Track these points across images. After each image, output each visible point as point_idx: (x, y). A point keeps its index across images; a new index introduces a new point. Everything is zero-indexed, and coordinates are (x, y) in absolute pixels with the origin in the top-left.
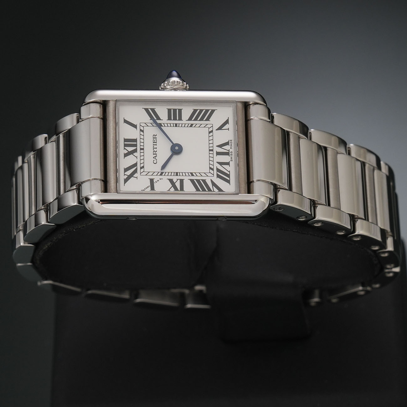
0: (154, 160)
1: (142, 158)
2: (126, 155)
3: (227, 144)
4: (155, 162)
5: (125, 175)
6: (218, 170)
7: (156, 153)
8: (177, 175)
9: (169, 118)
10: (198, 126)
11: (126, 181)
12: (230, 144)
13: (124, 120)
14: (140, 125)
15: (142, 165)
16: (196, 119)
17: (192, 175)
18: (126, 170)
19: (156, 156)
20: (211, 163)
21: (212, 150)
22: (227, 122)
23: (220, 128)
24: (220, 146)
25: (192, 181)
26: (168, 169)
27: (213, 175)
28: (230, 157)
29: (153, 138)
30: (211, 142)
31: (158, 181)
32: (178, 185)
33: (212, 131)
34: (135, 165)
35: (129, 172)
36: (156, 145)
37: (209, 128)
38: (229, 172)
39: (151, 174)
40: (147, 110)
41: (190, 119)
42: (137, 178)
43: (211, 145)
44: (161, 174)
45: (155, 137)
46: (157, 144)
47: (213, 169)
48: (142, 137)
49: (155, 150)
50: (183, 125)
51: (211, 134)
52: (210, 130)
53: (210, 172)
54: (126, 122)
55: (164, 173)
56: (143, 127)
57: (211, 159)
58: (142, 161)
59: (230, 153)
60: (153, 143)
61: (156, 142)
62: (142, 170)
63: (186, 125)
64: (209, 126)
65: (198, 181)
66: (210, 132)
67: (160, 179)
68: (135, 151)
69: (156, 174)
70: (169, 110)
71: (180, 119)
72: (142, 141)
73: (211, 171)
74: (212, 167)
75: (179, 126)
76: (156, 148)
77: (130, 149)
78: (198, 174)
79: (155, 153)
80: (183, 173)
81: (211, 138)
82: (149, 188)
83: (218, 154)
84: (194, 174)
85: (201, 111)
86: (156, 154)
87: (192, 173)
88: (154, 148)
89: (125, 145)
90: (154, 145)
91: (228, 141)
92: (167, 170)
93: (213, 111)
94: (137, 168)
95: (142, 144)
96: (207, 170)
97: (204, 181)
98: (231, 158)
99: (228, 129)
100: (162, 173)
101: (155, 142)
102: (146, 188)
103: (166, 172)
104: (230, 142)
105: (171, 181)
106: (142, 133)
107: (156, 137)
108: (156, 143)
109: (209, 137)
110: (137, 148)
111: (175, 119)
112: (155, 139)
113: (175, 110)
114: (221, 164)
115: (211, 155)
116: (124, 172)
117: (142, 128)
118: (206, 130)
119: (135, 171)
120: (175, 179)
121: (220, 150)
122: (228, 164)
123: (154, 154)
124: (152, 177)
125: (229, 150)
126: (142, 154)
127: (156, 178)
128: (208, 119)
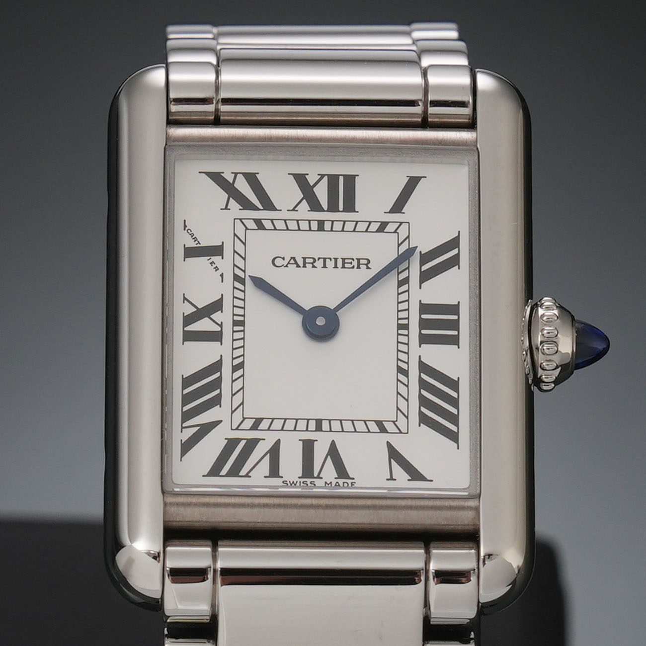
0: (283, 259)
1: (292, 225)
2: (301, 179)
3: (342, 472)
4: (278, 262)
5: (236, 174)
6: (252, 444)
7: (307, 265)
8: (236, 323)
9: (424, 308)
10: (403, 390)
11: (217, 178)
12: (341, 481)
13: (419, 179)
14: (401, 223)
15: (267, 224)
16: (423, 384)
17: (235, 368)
18: (252, 179)
19: (298, 266)
20: (277, 424)
21: (319, 428)
22: (415, 475)
23: (394, 454)
24: (333, 452)
25: (217, 366)
26: (254, 298)
27: (237, 429)
28: (296, 479)
29: (358, 260)
30: (348, 426)
31: (217, 269)
32: (204, 325)
33: (383, 430)
34: (268, 205)
35: (243, 186)
36: (336, 267)
37: (394, 422)
38: (247, 476)
39: (240, 248)
40: (454, 243)
41: (424, 368)
42: (226, 208)
43: (336, 426)
44: (236, 278)
45: (362, 263)
46: (339, 270)
47: (255, 427)
48: (362, 227)
49: (319, 264)
50: (403, 348)
51: (373, 427)
52: (389, 427)
53: (244, 419)
54: (413, 183)
55: (241, 287)
56: (395, 232)
57: (290, 425)
58: (280, 225)
59: (309, 480)
60: (343, 260)
61: (346, 265)
62: (251, 225)
63: (403, 357)
64: (402, 422)
65: (217, 383)
66: (380, 424)
67: (222, 275)
68: (315, 206)
69: (240, 262)
70: (454, 309)
71: (424, 340)
72: (349, 226)
73: (248, 424)
74: (264, 425)
75: (398, 334)
76: (325, 266)
77: (322, 193)
78: (238, 385)
79: (307, 262)
80: (240, 343)
81: (360, 426)
82: (191, 244)
83: (308, 447)
84: (239, 373)
85: (455, 403)
86: (304, 266)
87: (241, 366)
88: (325, 259)
89: (333, 180)
90: (336, 259)
91: (351, 477)
92: (253, 294)
93: (454, 437)
94: (257, 209)
95: (338, 226)
96: (252, 411)
97: (216, 401)
98: (293, 484)
99: (392, 479)
100: (242, 281)
101: (344, 263)
102: (192, 235)
103: (244, 291)
104: (349, 481)
105: (217, 306)
106: (374, 227)
107: (363, 267)
108: (343, 267)
109: (365, 421)
110: (324, 211)
111: (423, 324)
112: (355, 263)
113: (455, 325)
114: (274, 452)
115: (302, 425)
116: (244, 174)
117: (390, 228)
118: (387, 414)
119: (246, 204)
120: (224, 317)
121: (320, 452)
122: (274, 471)
123: (304, 259)
124: (228, 251)
125: (319, 477)
126: (304, 225)
127: (225, 263)
128: (424, 420)
